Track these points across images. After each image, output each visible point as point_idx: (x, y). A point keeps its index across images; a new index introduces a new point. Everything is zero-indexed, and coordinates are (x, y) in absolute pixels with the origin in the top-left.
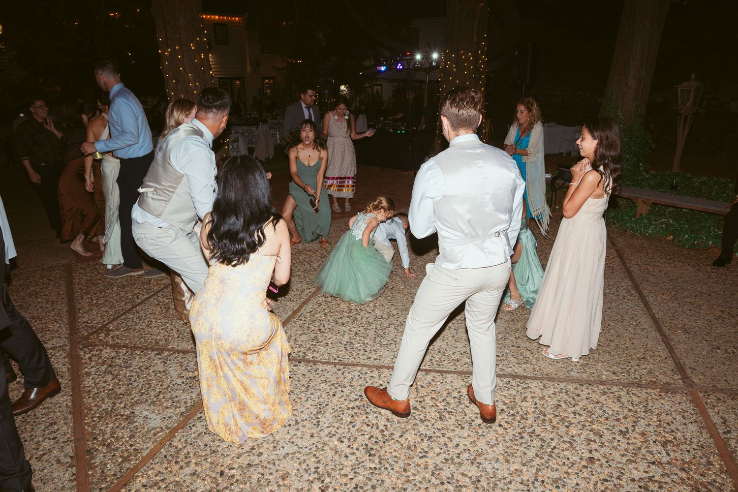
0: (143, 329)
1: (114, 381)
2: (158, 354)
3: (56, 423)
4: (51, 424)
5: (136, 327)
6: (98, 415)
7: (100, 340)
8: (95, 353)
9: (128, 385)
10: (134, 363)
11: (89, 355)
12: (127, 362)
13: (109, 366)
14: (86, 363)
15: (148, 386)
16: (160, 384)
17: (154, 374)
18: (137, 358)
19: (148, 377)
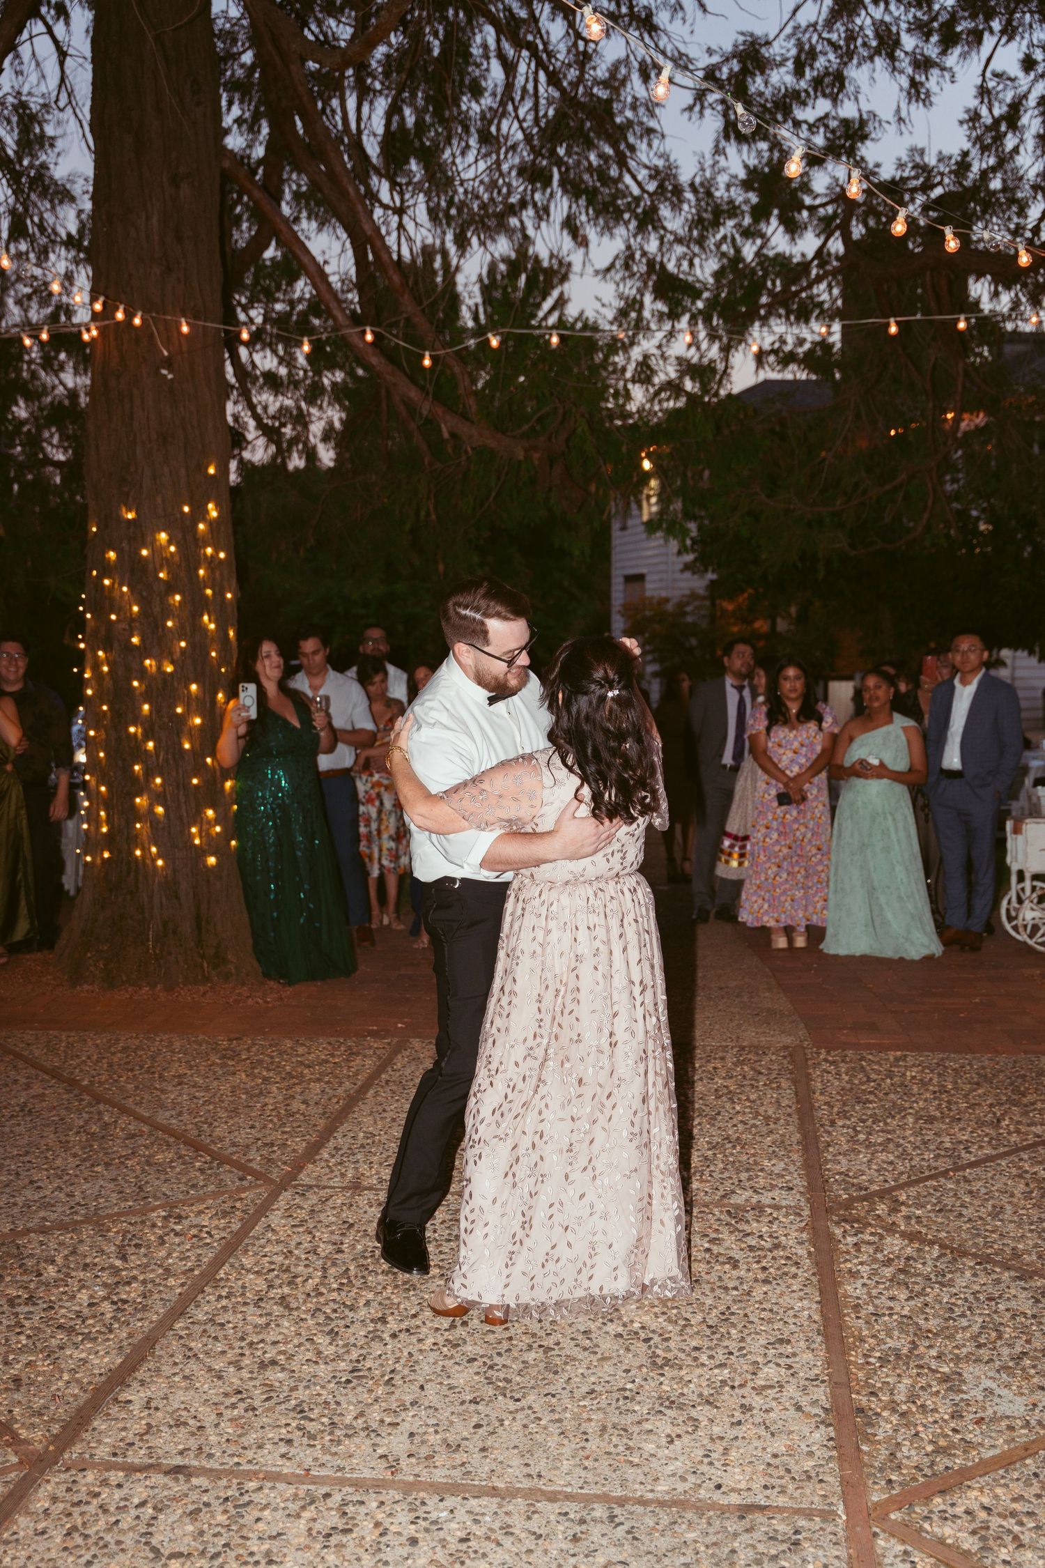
0: (981, 1218)
1: (912, 1303)
2: (1020, 1278)
3: (789, 1342)
4: (781, 1341)
5: (965, 1212)
6: (878, 1354)
7: (879, 1216)
8: (867, 1237)
9: (947, 1320)
10: (961, 1282)
11: (855, 1239)
12: (944, 1276)
13: (901, 1271)
14: (848, 1252)
15: (994, 1334)
16: (1024, 1338)
17: (1008, 1315)
18: (968, 1274)
19: (995, 1316)
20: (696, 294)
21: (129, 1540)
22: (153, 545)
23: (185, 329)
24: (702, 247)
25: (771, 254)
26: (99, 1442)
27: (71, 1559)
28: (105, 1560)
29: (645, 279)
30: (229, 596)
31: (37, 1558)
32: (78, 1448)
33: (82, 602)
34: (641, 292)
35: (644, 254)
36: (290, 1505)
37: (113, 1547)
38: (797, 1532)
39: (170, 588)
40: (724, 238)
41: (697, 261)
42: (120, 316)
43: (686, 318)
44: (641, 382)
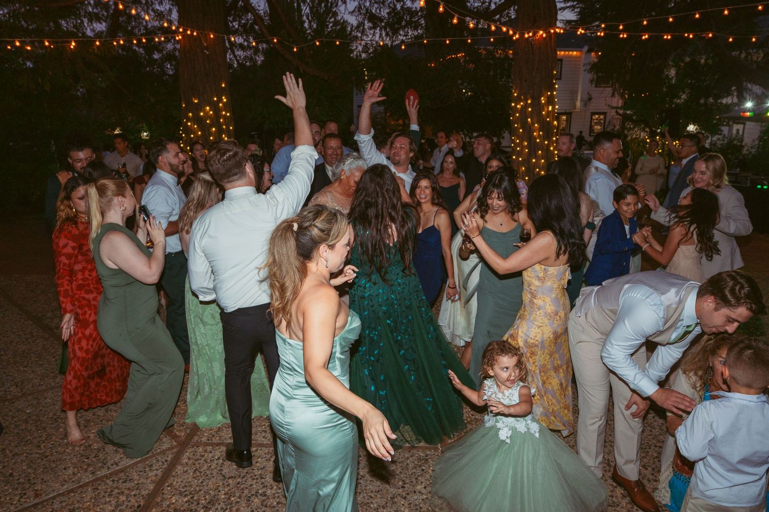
20: (382, 21)
21: (215, 473)
22: (204, 111)
23: (212, 36)
24: (384, 5)
25: (406, 7)
26: (203, 435)
27: (196, 481)
28: (207, 481)
29: (365, 15)
30: (231, 128)
31: (184, 482)
32: (196, 438)
33: (181, 130)
34: (364, 19)
35: (365, 6)
36: (267, 456)
37: (210, 475)
38: (427, 456)
39: (211, 126)
40: (391, 2)
41: (382, 10)
42: (189, 32)
43: (378, 28)
44: (365, 52)
